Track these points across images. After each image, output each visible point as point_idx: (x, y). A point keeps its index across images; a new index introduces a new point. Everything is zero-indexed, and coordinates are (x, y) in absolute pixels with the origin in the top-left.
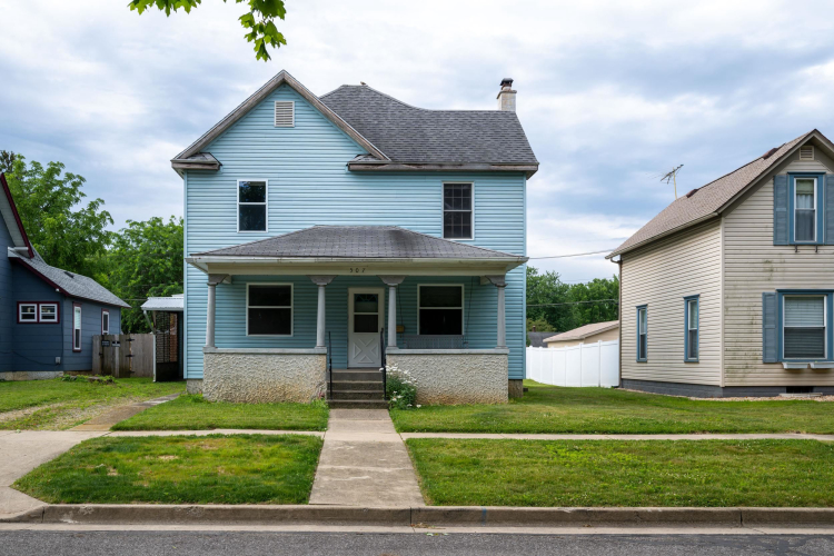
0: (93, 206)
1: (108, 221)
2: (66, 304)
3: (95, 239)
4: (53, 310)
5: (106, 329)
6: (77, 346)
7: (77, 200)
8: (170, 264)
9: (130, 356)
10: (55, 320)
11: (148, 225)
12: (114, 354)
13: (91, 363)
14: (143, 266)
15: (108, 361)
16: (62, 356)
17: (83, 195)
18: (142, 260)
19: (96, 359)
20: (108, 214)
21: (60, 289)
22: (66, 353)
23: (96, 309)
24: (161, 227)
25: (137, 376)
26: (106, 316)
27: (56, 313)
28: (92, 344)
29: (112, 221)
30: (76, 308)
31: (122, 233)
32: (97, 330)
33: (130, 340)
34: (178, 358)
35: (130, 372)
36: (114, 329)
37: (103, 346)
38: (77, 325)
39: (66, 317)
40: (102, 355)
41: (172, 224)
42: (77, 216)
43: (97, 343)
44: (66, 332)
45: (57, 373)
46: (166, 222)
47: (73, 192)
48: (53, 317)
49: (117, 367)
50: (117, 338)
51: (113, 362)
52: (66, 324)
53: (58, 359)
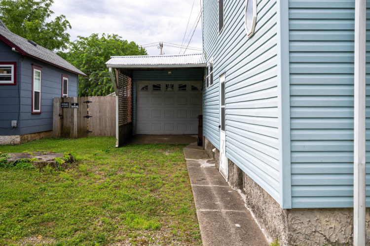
0: (58, 19)
1: (68, 27)
2: (24, 66)
3: (59, 39)
4: (9, 72)
5: (65, 93)
6: (37, 108)
7: (48, 15)
8: (103, 59)
9: (88, 117)
10: (12, 81)
11: (89, 39)
12: (72, 115)
13: (51, 124)
14: (88, 60)
15: (67, 122)
16: (18, 120)
17: (52, 12)
18: (87, 56)
19: (56, 119)
20: (68, 22)
21: (17, 48)
22: (23, 116)
23: (56, 74)
24: (97, 40)
25: (94, 136)
26: (65, 81)
27: (12, 74)
28: (52, 106)
29: (70, 27)
30: (35, 70)
31: (76, 43)
32: (57, 93)
33: (88, 102)
34: (132, 119)
35: (88, 132)
36: (73, 92)
37: (62, 108)
38: (37, 87)
39: (23, 79)
40: (62, 117)
41: (103, 38)
42: (48, 25)
43: (57, 105)
44: (23, 93)
45: (13, 137)
46: (100, 37)
47: (46, 10)
48: (9, 79)
49: (76, 128)
50: (75, 100)
51: (72, 122)
52: (23, 86)
53: (14, 123)
